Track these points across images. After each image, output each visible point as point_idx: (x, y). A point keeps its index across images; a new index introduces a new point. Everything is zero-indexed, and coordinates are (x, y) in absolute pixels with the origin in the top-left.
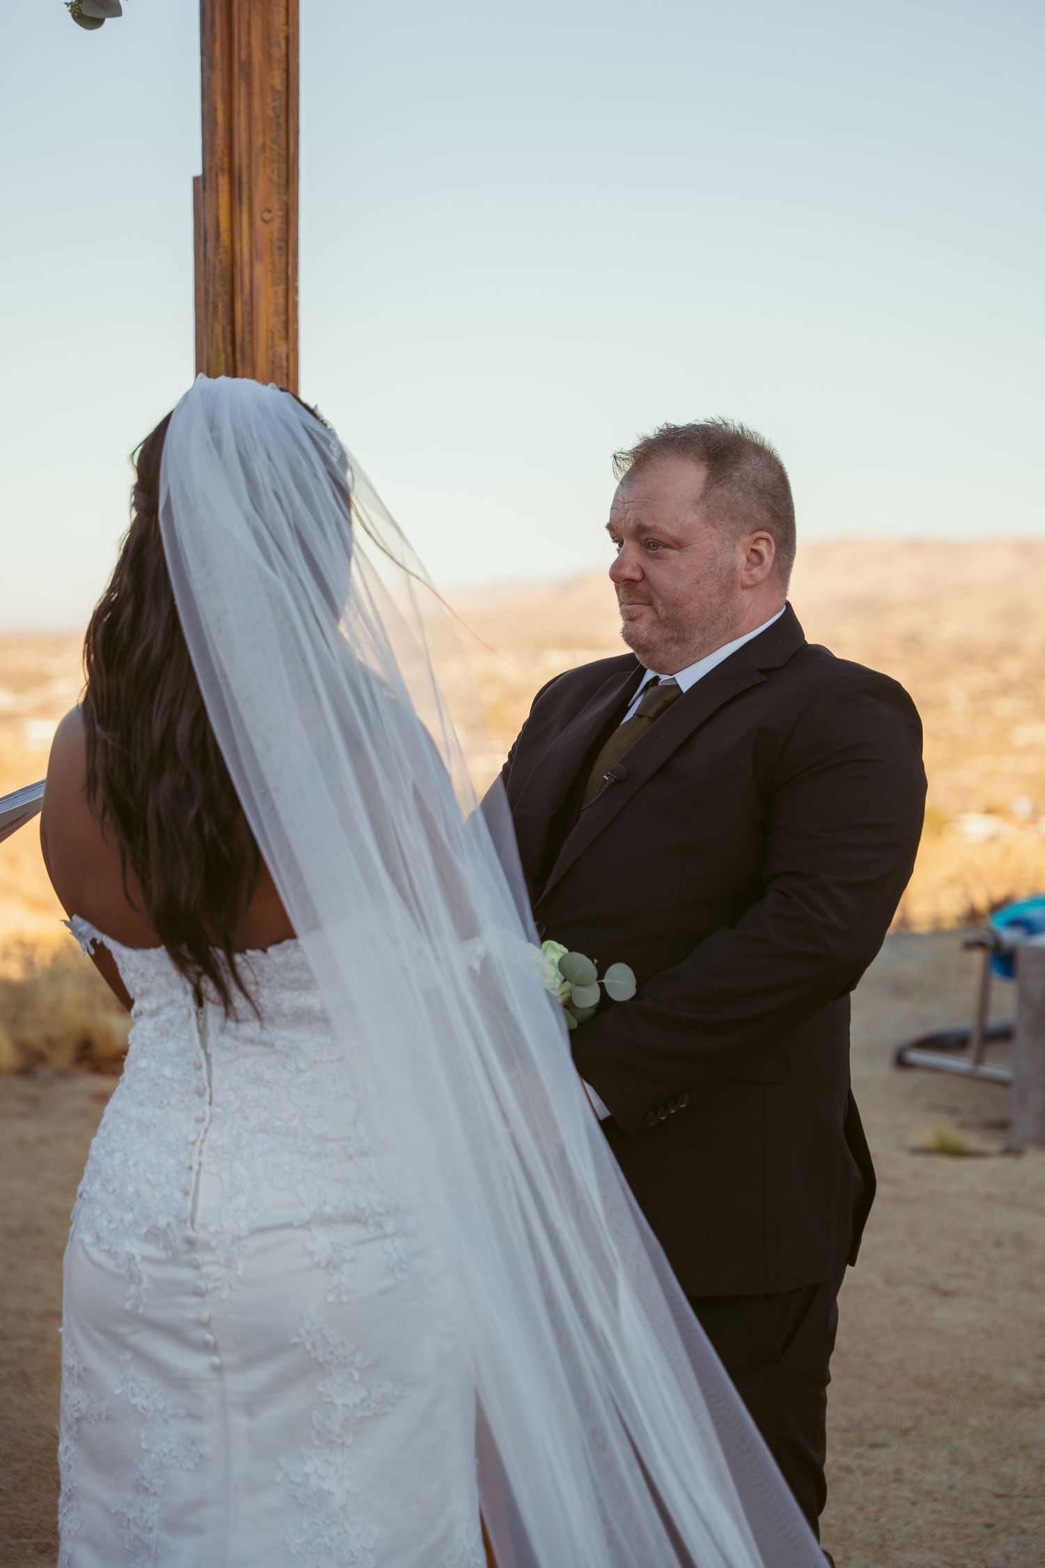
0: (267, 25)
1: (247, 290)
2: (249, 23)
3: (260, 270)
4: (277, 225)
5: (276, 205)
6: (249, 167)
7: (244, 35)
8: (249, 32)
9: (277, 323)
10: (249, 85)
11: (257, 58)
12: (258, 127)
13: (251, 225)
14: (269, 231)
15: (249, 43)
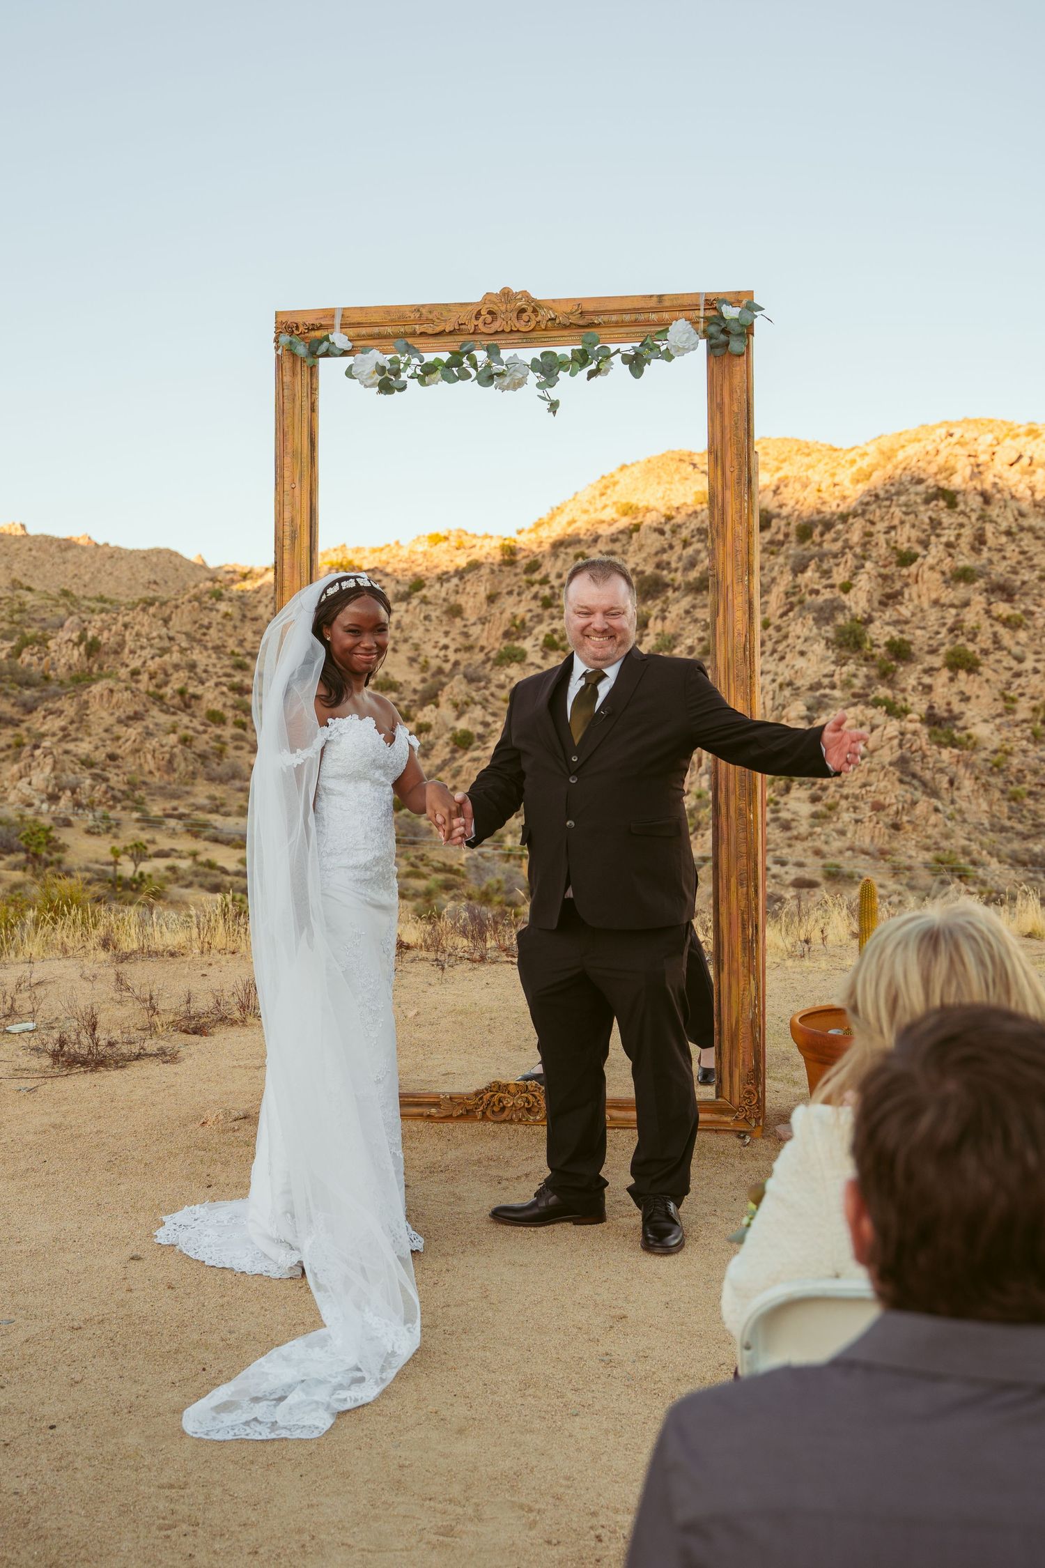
0: (731, 384)
1: (720, 504)
2: (722, 385)
3: (728, 494)
4: (736, 472)
5: (735, 463)
6: (722, 450)
7: (719, 392)
8: (722, 390)
9: (736, 517)
10: (722, 413)
11: (727, 400)
12: (727, 431)
13: (723, 473)
14: (731, 477)
15: (722, 395)
